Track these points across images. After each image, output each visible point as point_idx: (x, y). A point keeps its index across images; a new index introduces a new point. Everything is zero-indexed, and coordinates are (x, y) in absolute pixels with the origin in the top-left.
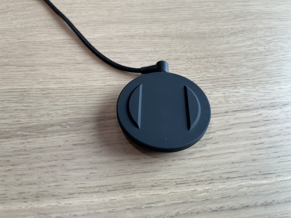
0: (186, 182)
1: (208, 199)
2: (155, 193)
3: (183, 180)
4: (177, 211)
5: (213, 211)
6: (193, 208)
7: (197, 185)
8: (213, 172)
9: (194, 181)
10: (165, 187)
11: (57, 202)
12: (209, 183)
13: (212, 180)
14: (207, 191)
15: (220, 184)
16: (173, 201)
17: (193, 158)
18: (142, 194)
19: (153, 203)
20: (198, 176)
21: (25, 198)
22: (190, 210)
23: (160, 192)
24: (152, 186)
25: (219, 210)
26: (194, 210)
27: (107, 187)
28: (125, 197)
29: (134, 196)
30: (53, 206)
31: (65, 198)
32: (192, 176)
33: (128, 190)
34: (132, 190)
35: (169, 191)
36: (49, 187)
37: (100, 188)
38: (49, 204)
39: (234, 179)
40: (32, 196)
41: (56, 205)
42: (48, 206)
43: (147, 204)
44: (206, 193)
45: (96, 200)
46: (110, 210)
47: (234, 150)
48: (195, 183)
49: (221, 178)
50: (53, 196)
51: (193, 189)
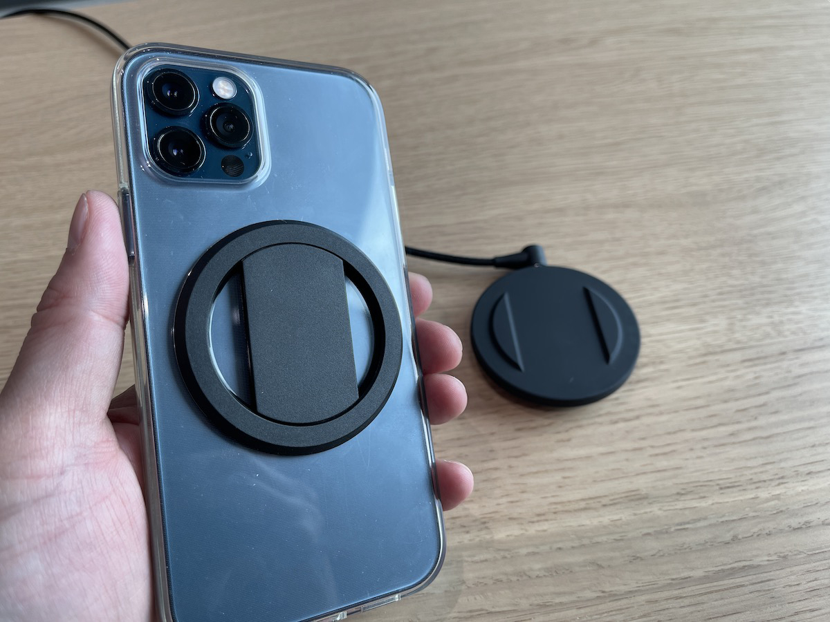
0: (736, 484)
1: (782, 511)
2: (687, 506)
3: (730, 481)
4: (732, 533)
5: (795, 529)
6: (760, 526)
7: (757, 488)
8: (783, 465)
9: (751, 482)
10: (702, 495)
11: (522, 529)
12: (779, 484)
13: (782, 478)
14: (777, 497)
15: (797, 484)
16: (721, 517)
17: (740, 442)
18: (665, 508)
19: (688, 523)
20: (756, 473)
21: (464, 527)
22: (756, 530)
23: (694, 504)
24: (678, 494)
25: (804, 526)
26: (761, 530)
27: (599, 500)
28: (635, 515)
29: (651, 512)
30: (516, 536)
31: (533, 522)
32: (745, 473)
33: (637, 503)
34: (645, 502)
35: (710, 502)
36: (498, 504)
37: (588, 502)
38: (508, 533)
39: (822, 474)
40: (475, 521)
41: (522, 534)
42: (508, 536)
43: (678, 525)
44: (776, 502)
45: (588, 522)
46: (617, 537)
47: (812, 424)
48: (754, 486)
49: (797, 474)
50: (510, 519)
51: (752, 496)
